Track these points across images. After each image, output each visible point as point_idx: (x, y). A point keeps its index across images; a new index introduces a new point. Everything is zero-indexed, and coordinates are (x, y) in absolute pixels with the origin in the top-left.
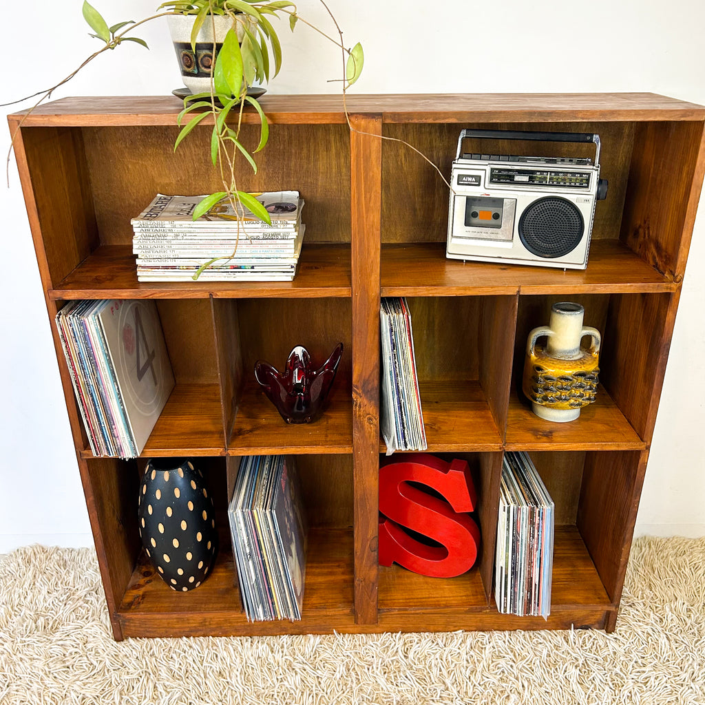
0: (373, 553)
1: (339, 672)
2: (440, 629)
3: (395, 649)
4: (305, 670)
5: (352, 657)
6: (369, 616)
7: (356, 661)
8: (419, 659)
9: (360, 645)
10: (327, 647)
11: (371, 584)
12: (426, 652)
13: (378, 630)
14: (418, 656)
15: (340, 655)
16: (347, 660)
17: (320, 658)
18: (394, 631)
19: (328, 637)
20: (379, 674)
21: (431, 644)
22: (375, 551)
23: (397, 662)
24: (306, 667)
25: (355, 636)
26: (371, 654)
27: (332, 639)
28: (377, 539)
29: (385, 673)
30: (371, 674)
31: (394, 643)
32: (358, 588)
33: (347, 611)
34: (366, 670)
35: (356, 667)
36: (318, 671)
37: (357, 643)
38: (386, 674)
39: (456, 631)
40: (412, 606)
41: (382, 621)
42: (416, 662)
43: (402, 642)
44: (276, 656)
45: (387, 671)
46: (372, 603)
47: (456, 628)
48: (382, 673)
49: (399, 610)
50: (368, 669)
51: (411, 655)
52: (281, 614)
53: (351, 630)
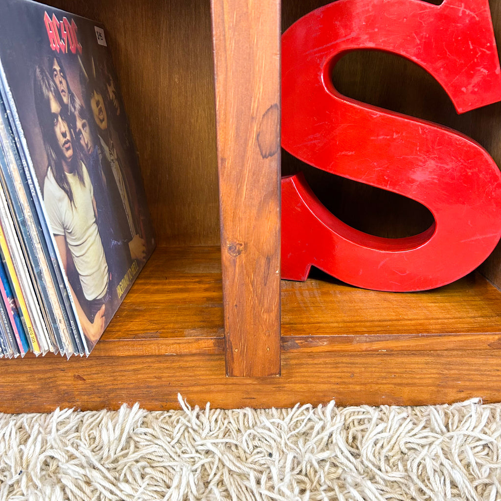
0: (267, 161)
1: (178, 487)
2: (425, 396)
3: (325, 435)
4: (88, 483)
5: (218, 454)
6: (260, 353)
7: (227, 463)
8: (387, 459)
9: (239, 431)
10: (158, 433)
11: (263, 261)
12: (402, 443)
13: (283, 398)
14: (384, 452)
15: (190, 449)
16: (205, 460)
17: (137, 456)
18: (318, 401)
19: (166, 414)
20: (287, 492)
21: (411, 426)
22: (271, 155)
23: (334, 465)
24: (95, 475)
25: (229, 412)
26: (264, 448)
27: (175, 418)
28: (276, 116)
29: (303, 491)
30: (265, 492)
31: (321, 423)
32: (230, 270)
33: (207, 343)
34: (252, 484)
35: (226, 478)
36: (123, 486)
37: (234, 427)
38: (308, 494)
39: (462, 400)
40: (362, 333)
41: (289, 375)
42: (383, 465)
43: (339, 422)
44: (26, 451)
45: (308, 486)
46: (265, 316)
47: (462, 395)
48: (297, 490)
49: (332, 341)
50: (258, 482)
51: (367, 449)
52: (42, 344)
53: (220, 398)
